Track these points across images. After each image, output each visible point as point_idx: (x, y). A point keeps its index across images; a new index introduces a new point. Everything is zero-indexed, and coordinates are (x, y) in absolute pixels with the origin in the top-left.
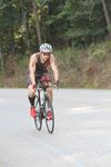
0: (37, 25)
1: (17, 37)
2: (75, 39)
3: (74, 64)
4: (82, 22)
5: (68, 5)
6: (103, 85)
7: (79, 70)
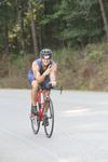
0: (32, 25)
1: (11, 36)
2: (71, 39)
3: (69, 65)
4: (78, 22)
5: (64, 4)
6: (99, 88)
7: (74, 71)
